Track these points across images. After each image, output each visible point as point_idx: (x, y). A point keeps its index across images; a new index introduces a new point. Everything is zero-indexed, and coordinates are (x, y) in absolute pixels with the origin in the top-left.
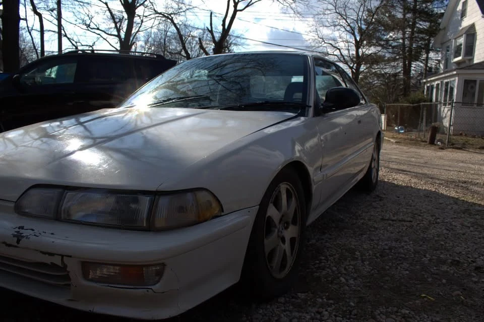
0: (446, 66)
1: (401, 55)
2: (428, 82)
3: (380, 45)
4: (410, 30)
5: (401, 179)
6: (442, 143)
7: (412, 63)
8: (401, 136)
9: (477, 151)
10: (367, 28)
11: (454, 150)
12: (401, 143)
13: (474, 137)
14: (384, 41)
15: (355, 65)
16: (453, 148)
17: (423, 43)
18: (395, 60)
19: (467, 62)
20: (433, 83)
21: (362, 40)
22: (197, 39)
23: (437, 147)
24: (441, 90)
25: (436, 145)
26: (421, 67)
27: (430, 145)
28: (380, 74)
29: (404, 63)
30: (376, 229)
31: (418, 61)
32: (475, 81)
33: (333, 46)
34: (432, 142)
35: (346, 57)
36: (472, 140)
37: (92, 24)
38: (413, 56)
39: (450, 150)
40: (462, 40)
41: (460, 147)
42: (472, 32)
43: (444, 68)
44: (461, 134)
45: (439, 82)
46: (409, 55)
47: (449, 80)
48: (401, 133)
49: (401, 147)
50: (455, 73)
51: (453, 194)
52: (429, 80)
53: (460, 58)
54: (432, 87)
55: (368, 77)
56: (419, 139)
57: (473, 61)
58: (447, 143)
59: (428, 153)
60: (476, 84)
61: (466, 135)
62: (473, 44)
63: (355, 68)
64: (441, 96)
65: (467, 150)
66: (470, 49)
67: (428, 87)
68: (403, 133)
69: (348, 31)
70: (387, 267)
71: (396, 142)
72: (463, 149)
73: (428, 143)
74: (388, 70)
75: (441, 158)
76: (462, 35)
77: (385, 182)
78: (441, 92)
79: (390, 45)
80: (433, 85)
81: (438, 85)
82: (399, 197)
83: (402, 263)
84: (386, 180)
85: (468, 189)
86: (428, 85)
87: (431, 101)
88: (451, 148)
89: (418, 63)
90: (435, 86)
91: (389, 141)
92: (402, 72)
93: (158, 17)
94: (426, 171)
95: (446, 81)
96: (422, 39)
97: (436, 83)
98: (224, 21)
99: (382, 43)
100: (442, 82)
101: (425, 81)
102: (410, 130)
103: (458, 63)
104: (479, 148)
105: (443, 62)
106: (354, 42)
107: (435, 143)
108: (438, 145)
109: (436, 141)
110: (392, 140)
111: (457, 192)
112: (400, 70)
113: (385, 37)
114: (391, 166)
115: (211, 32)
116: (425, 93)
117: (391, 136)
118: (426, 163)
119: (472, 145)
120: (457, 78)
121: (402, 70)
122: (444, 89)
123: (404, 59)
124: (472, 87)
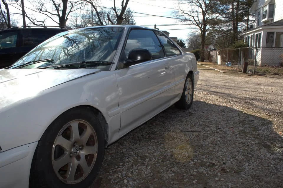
0: (258, 24)
1: (231, 18)
2: (246, 35)
3: (218, 13)
4: (237, 3)
5: (211, 99)
6: (251, 72)
7: (239, 23)
8: (228, 68)
9: (271, 77)
10: (209, 3)
11: (257, 76)
12: (226, 73)
13: (273, 67)
14: (220, 10)
15: (203, 26)
16: (257, 75)
17: (244, 11)
18: (227, 22)
19: (270, 21)
20: (249, 35)
21: (206, 11)
22: (106, 14)
23: (248, 75)
24: (254, 39)
25: (247, 73)
26: (244, 25)
27: (243, 74)
28: (219, 31)
29: (234, 23)
30: (174, 138)
31: (242, 22)
32: (273, 33)
33: (189, 15)
34: (245, 72)
35: (197, 21)
36: (271, 69)
37: (42, 9)
38: (238, 19)
39: (255, 76)
40: (267, 8)
41: (261, 74)
42: (273, 3)
43: (257, 25)
44: (266, 66)
45: (252, 34)
46: (236, 18)
47: (258, 33)
48: (229, 66)
49: (225, 75)
50: (261, 28)
51: (241, 109)
52: (246, 33)
53: (266, 19)
54: (249, 37)
55: (212, 32)
56: (239, 70)
57: (274, 20)
58: (254, 72)
59: (241, 79)
60: (274, 35)
61: (268, 66)
62: (274, 10)
63: (203, 28)
64: (254, 43)
65: (266, 75)
66: (272, 13)
67: (246, 37)
68: (230, 66)
69: (197, 5)
70: (162, 171)
71: (223, 72)
72: (264, 75)
73: (242, 72)
74: (224, 28)
75: (246, 82)
76: (267, 5)
77: (200, 101)
78: (253, 41)
79: (224, 13)
80: (249, 36)
81: (252, 36)
82: (203, 113)
83: (173, 167)
84: (201, 100)
85: (252, 104)
86: (246, 36)
87: (248, 46)
88: (256, 75)
89: (242, 23)
90: (250, 37)
91: (219, 72)
92: (233, 29)
93: (84, 2)
94: (232, 92)
95: (256, 33)
96: (243, 8)
97: (251, 35)
98: (123, 3)
99: (219, 11)
100: (254, 34)
101: (244, 34)
102: (236, 64)
103: (265, 22)
104: (273, 75)
105: (256, 22)
106: (202, 12)
107: (247, 72)
108: (249, 73)
109: (247, 71)
110: (221, 71)
111: (244, 107)
112: (231, 27)
113: (221, 8)
114: (211, 90)
115: (115, 9)
116: (245, 41)
117: (222, 69)
118: (235, 86)
119: (270, 72)
120: (262, 32)
121: (232, 28)
122: (255, 39)
123: (234, 21)
124: (272, 37)
